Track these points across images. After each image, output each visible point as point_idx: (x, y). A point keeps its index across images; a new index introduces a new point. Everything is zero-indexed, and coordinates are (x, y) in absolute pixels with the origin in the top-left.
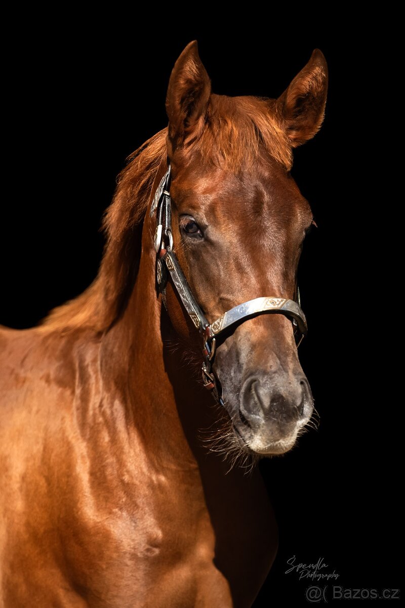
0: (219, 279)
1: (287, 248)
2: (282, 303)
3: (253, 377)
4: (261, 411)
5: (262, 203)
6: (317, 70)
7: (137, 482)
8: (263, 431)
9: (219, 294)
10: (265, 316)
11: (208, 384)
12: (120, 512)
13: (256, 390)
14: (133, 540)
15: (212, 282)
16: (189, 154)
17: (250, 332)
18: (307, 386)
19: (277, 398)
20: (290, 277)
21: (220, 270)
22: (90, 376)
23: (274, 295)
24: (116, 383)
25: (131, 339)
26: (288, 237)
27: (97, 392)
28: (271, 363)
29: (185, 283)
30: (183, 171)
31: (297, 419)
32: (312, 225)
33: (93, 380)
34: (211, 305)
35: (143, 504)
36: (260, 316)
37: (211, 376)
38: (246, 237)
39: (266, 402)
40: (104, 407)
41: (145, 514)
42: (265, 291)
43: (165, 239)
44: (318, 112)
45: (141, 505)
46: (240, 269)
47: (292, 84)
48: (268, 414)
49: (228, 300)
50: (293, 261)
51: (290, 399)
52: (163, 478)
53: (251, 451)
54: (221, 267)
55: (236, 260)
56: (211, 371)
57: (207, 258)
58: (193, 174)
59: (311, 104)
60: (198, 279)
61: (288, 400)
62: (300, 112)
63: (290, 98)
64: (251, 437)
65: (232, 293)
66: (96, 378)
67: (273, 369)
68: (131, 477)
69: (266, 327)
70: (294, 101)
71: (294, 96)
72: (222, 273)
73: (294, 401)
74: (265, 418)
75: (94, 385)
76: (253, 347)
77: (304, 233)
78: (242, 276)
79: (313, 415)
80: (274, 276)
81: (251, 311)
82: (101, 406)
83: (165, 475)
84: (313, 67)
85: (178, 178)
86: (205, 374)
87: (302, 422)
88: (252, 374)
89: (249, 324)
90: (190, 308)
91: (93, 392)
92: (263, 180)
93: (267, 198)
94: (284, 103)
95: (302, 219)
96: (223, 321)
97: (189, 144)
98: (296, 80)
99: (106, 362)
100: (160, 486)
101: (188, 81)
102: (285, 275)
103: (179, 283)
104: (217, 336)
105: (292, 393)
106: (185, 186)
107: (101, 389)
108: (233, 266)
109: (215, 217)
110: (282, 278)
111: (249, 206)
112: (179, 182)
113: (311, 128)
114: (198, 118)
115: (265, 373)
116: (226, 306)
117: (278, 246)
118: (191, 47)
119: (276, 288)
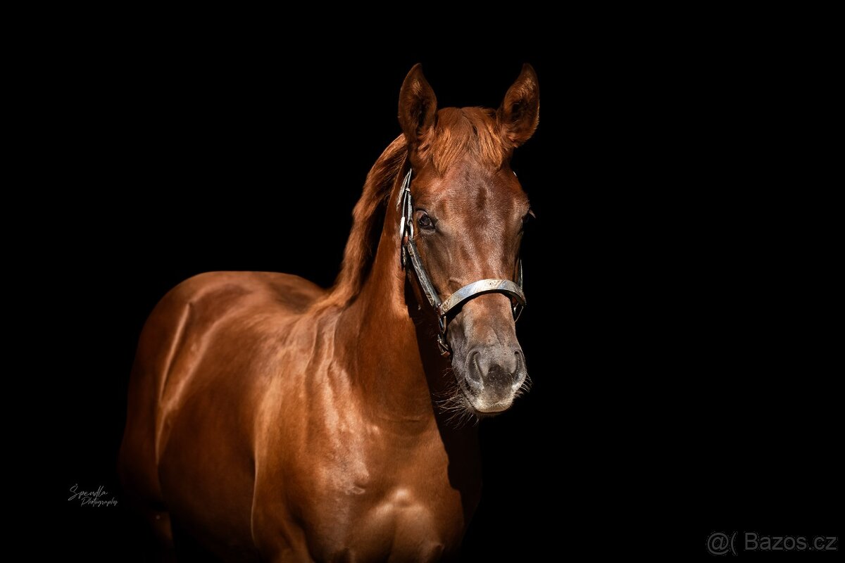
0: (449, 264)
1: (506, 237)
2: (498, 284)
3: (474, 350)
4: (481, 378)
5: (485, 199)
6: (529, 81)
7: (352, 431)
8: (484, 396)
9: (449, 277)
10: (486, 296)
11: (444, 353)
12: (333, 456)
13: (477, 361)
14: (342, 480)
15: (442, 266)
16: (425, 158)
17: (473, 311)
18: (522, 356)
19: (494, 368)
20: (509, 261)
21: (449, 257)
22: (324, 342)
23: (493, 278)
24: (346, 348)
25: (364, 310)
26: (507, 227)
27: (329, 357)
28: (489, 337)
29: (422, 267)
30: (420, 173)
31: (512, 384)
32: (528, 214)
33: (326, 346)
34: (443, 286)
35: (355, 449)
36: (481, 296)
37: (446, 346)
38: (471, 228)
39: (485, 370)
40: (333, 369)
41: (355, 458)
42: (486, 275)
43: (407, 228)
44: (534, 115)
45: (352, 450)
46: (465, 256)
47: (508, 93)
48: (487, 381)
49: (456, 282)
50: (512, 246)
51: (505, 368)
52: (376, 429)
53: (476, 411)
54: (450, 254)
55: (463, 248)
56: (446, 342)
57: (439, 247)
58: (428, 174)
59: (525, 109)
60: (432, 264)
61: (503, 369)
62: (518, 117)
63: (507, 105)
64: (475, 400)
65: (459, 277)
66: (330, 344)
67: (492, 343)
68: (348, 426)
69: (486, 306)
70: (511, 108)
71: (510, 103)
72: (451, 259)
73: (508, 369)
74: (484, 385)
75: (327, 351)
76: (475, 322)
77: (522, 221)
78: (467, 262)
79: (526, 380)
80: (494, 262)
81: (473, 292)
82: (330, 368)
83: (379, 426)
84: (525, 79)
85: (416, 178)
86: (441, 345)
87: (516, 386)
88: (473, 347)
89: (472, 303)
90: (426, 289)
91: (325, 356)
92: (486, 179)
93: (489, 194)
94: (502, 109)
95: (519, 209)
96: (452, 301)
97: (425, 149)
98: (511, 90)
99: (340, 331)
100: (373, 435)
101: (415, 97)
102: (504, 260)
103: (417, 267)
104: (446, 314)
105: (507, 363)
106: (421, 185)
107: (332, 354)
108: (459, 253)
109: (444, 211)
110: (501, 262)
111: (473, 202)
112: (417, 182)
113: (528, 130)
114: (428, 128)
115: (484, 346)
116: (454, 287)
117: (499, 235)
118: (416, 69)
119: (495, 272)
